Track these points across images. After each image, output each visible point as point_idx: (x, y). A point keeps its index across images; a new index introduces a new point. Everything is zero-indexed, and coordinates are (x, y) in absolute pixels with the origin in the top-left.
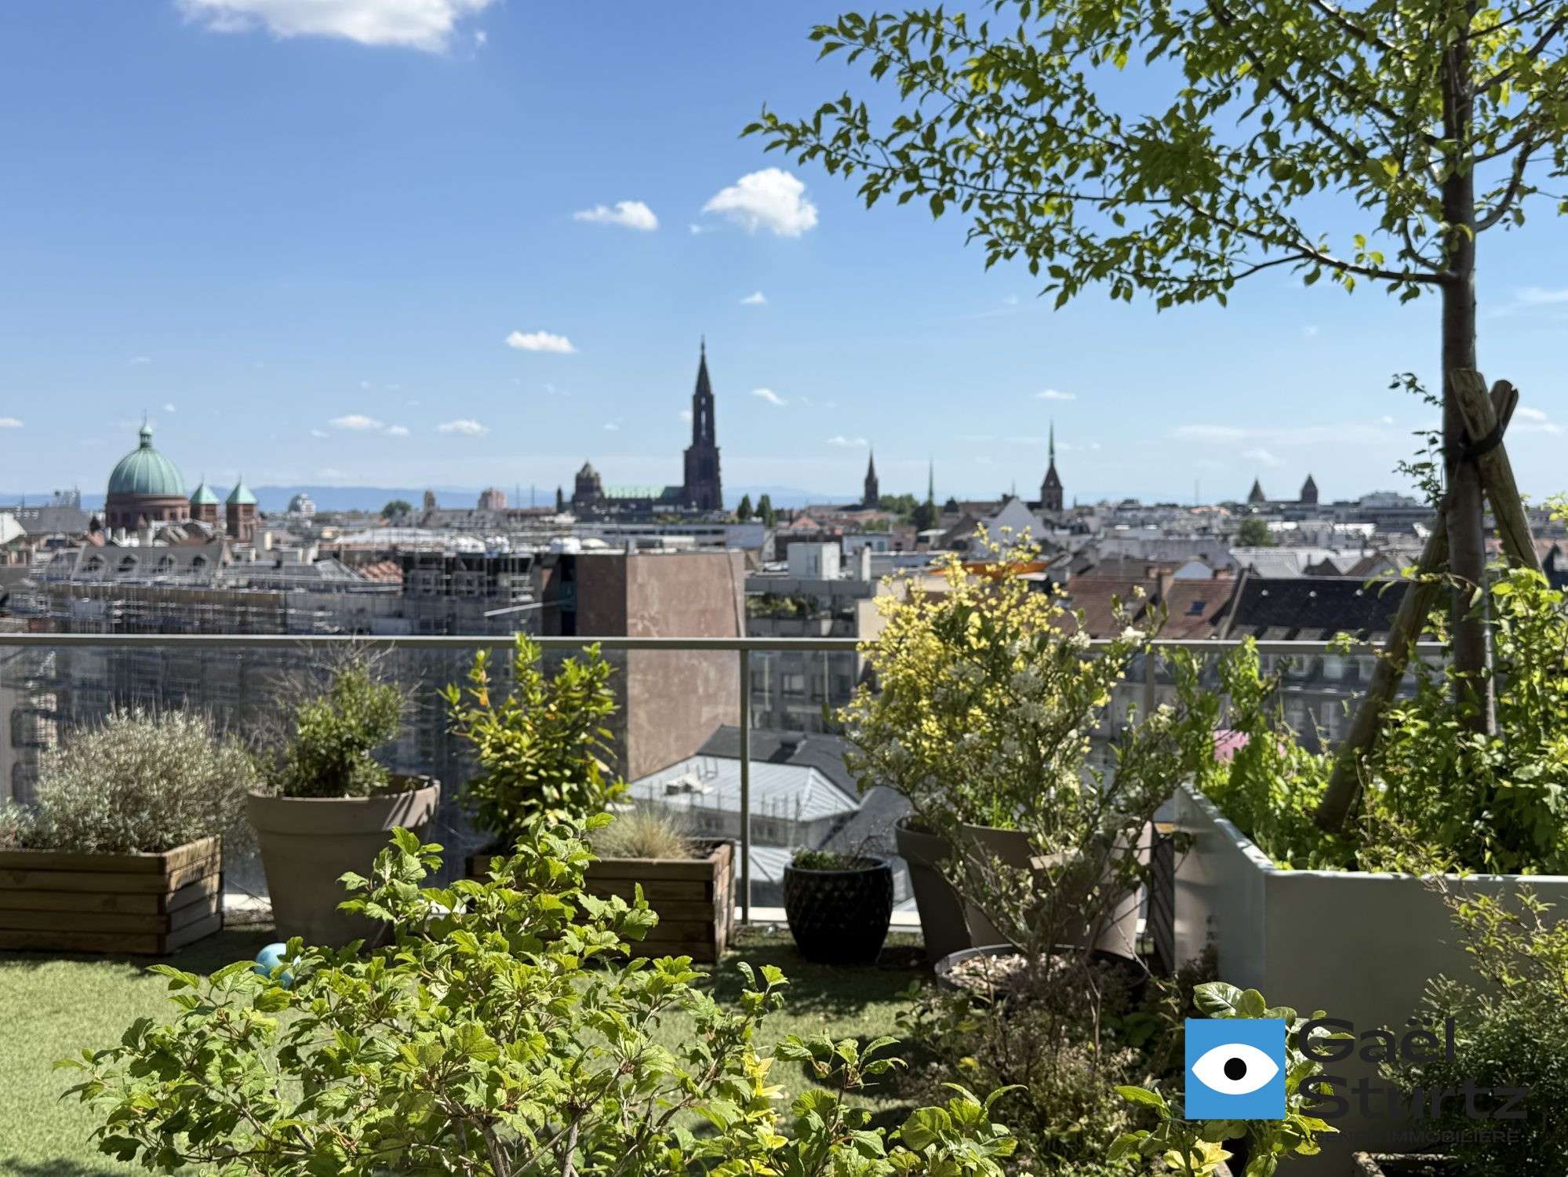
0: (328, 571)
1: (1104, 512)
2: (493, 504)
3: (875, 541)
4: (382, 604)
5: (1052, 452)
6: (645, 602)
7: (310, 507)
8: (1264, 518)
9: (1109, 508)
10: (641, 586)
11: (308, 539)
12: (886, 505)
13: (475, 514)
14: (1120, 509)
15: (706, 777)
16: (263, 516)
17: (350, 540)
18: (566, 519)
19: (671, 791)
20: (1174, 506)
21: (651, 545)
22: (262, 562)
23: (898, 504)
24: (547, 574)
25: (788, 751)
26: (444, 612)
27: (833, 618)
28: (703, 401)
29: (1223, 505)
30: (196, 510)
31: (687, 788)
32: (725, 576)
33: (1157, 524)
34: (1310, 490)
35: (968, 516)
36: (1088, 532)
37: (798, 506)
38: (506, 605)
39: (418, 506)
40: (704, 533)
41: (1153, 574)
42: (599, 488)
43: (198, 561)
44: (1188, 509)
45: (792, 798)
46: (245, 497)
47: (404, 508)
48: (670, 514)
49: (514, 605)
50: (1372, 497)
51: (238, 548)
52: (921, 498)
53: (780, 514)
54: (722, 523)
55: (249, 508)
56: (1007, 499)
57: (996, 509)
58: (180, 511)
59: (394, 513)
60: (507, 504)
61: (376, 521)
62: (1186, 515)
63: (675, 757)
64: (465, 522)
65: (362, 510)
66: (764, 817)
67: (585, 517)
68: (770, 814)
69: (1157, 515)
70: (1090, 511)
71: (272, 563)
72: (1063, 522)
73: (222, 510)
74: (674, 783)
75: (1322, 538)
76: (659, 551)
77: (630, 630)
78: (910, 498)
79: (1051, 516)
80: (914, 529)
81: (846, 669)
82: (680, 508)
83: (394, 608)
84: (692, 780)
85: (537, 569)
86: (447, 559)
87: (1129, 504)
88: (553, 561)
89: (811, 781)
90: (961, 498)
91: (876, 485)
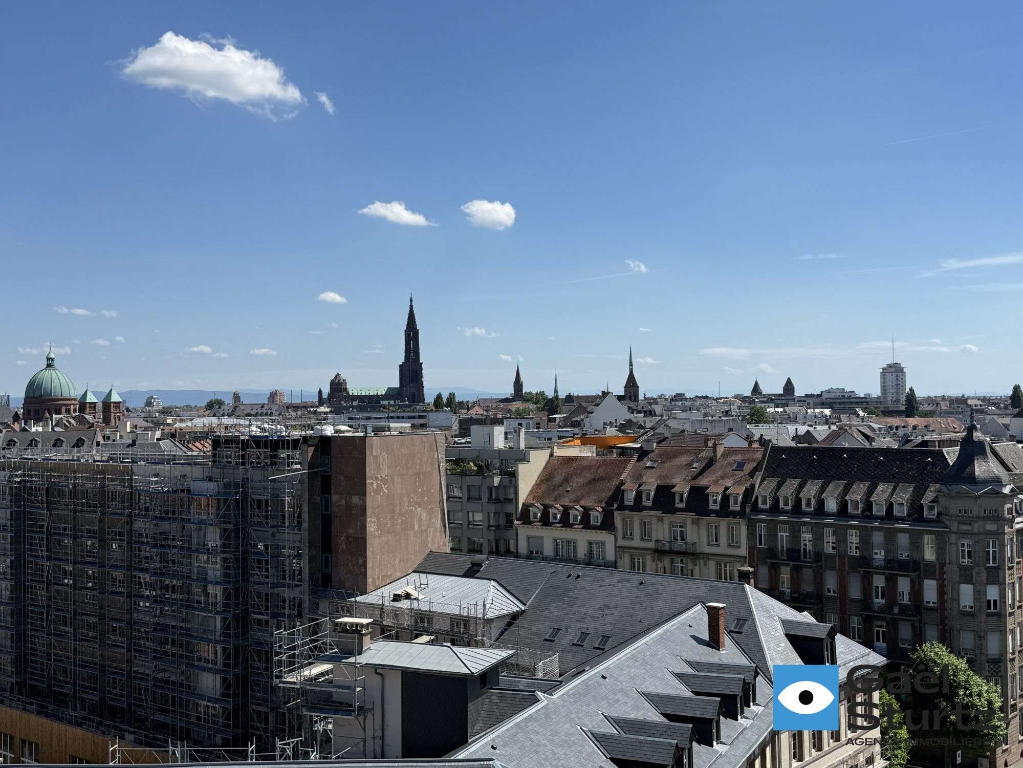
1: (663, 402)
2: (277, 400)
3: (524, 422)
4: (198, 472)
5: (631, 364)
6: (378, 469)
7: (158, 404)
8: (763, 405)
9: (666, 399)
10: (376, 457)
11: (157, 424)
12: (528, 398)
13: (266, 407)
14: (673, 399)
15: (421, 587)
16: (128, 410)
17: (184, 425)
18: (325, 410)
19: (397, 598)
20: (706, 397)
21: (383, 429)
22: (124, 441)
23: (538, 398)
24: (311, 450)
25: (476, 568)
26: (241, 477)
27: (501, 475)
28: (412, 335)
29: (735, 397)
30: (83, 406)
31: (408, 596)
32: (432, 450)
33: (698, 409)
34: (789, 387)
35: (580, 405)
36: (655, 415)
37: (472, 399)
38: (283, 471)
39: (229, 401)
40: (414, 417)
41: (710, 444)
42: (346, 389)
43: (79, 443)
44: (716, 399)
45: (480, 603)
46: (115, 398)
47: (220, 403)
48: (392, 406)
49: (289, 471)
50: (829, 391)
51: (108, 432)
52: (550, 394)
53: (461, 404)
54: (425, 411)
55: (117, 404)
56: (605, 394)
57: (598, 401)
58: (72, 407)
59: (214, 406)
60: (287, 400)
61: (202, 412)
62: (714, 403)
63: (399, 574)
64: (259, 412)
65: (193, 405)
66: (461, 616)
67: (337, 409)
68: (465, 614)
69: (697, 403)
70: (655, 401)
71: (130, 442)
72: (639, 408)
73: (100, 407)
74: (399, 592)
75: (800, 417)
76: (388, 433)
77: (368, 487)
78: (542, 394)
79: (632, 405)
80: (546, 413)
81: (510, 508)
82: (398, 402)
83: (206, 475)
84: (411, 590)
85: (304, 447)
86: (243, 440)
87: (679, 397)
88: (316, 441)
89: (492, 589)
90: (575, 393)
91: (521, 386)
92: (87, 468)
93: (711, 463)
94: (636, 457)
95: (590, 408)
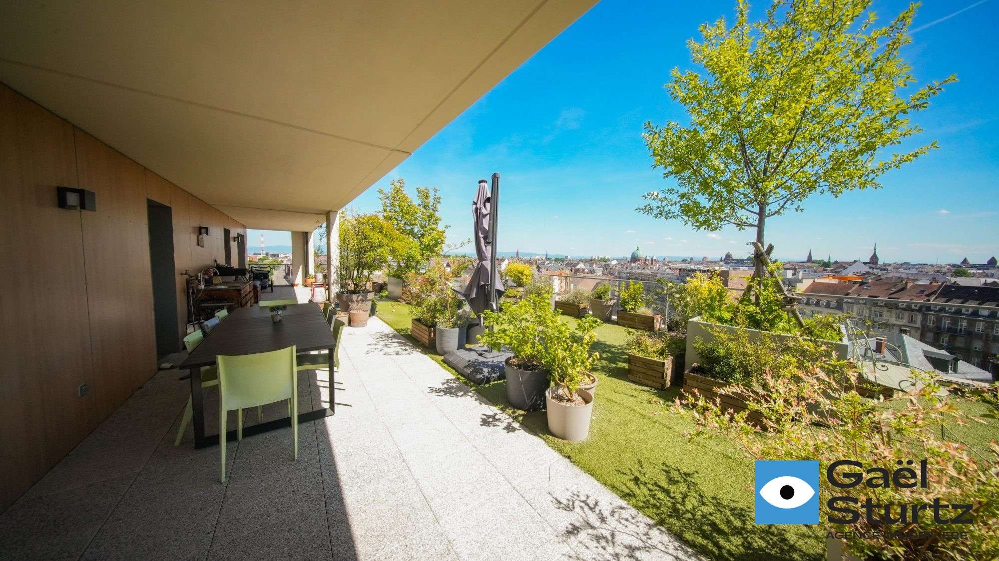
0: (668, 271)
1: (895, 265)
2: (705, 260)
3: (806, 270)
4: (675, 277)
5: (875, 250)
7: (667, 260)
8: (967, 269)
9: (897, 264)
11: (666, 265)
12: (814, 262)
14: (902, 264)
16: (658, 261)
17: (673, 265)
18: (722, 263)
20: (926, 264)
21: (736, 269)
22: (656, 269)
23: (818, 262)
29: (948, 264)
30: (646, 260)
33: (917, 269)
34: (993, 262)
35: (841, 265)
39: (689, 260)
41: (904, 282)
42: (731, 257)
43: (644, 268)
44: (932, 265)
46: (654, 258)
47: (686, 260)
51: (652, 266)
52: (826, 260)
55: (655, 260)
56: (855, 261)
57: (852, 263)
58: (643, 260)
59: (684, 261)
60: (707, 260)
61: (680, 262)
62: (931, 267)
64: (700, 263)
65: (678, 260)
67: (727, 263)
69: (918, 266)
70: (890, 265)
72: (878, 267)
73: (650, 260)
77: (729, 285)
78: (822, 260)
79: (873, 266)
80: (823, 267)
87: (907, 263)
90: (840, 260)
91: (811, 257)
92: (645, 274)
93: (903, 289)
94: (858, 284)
95: (847, 266)
